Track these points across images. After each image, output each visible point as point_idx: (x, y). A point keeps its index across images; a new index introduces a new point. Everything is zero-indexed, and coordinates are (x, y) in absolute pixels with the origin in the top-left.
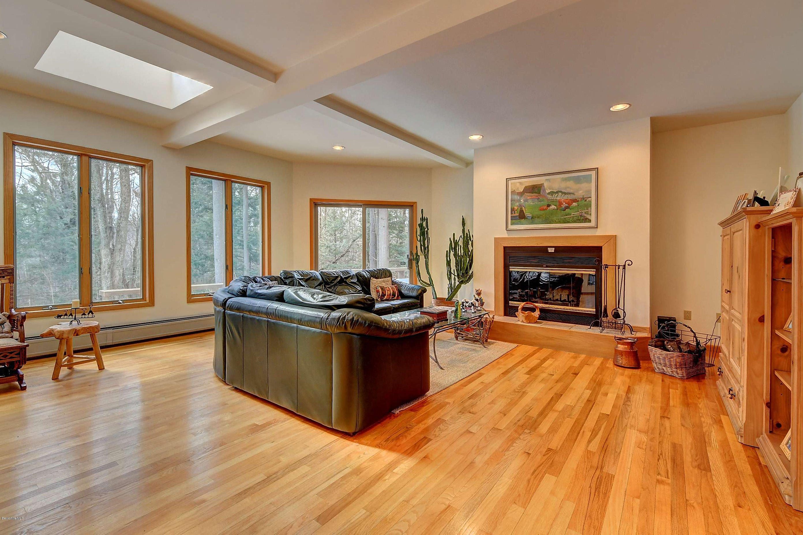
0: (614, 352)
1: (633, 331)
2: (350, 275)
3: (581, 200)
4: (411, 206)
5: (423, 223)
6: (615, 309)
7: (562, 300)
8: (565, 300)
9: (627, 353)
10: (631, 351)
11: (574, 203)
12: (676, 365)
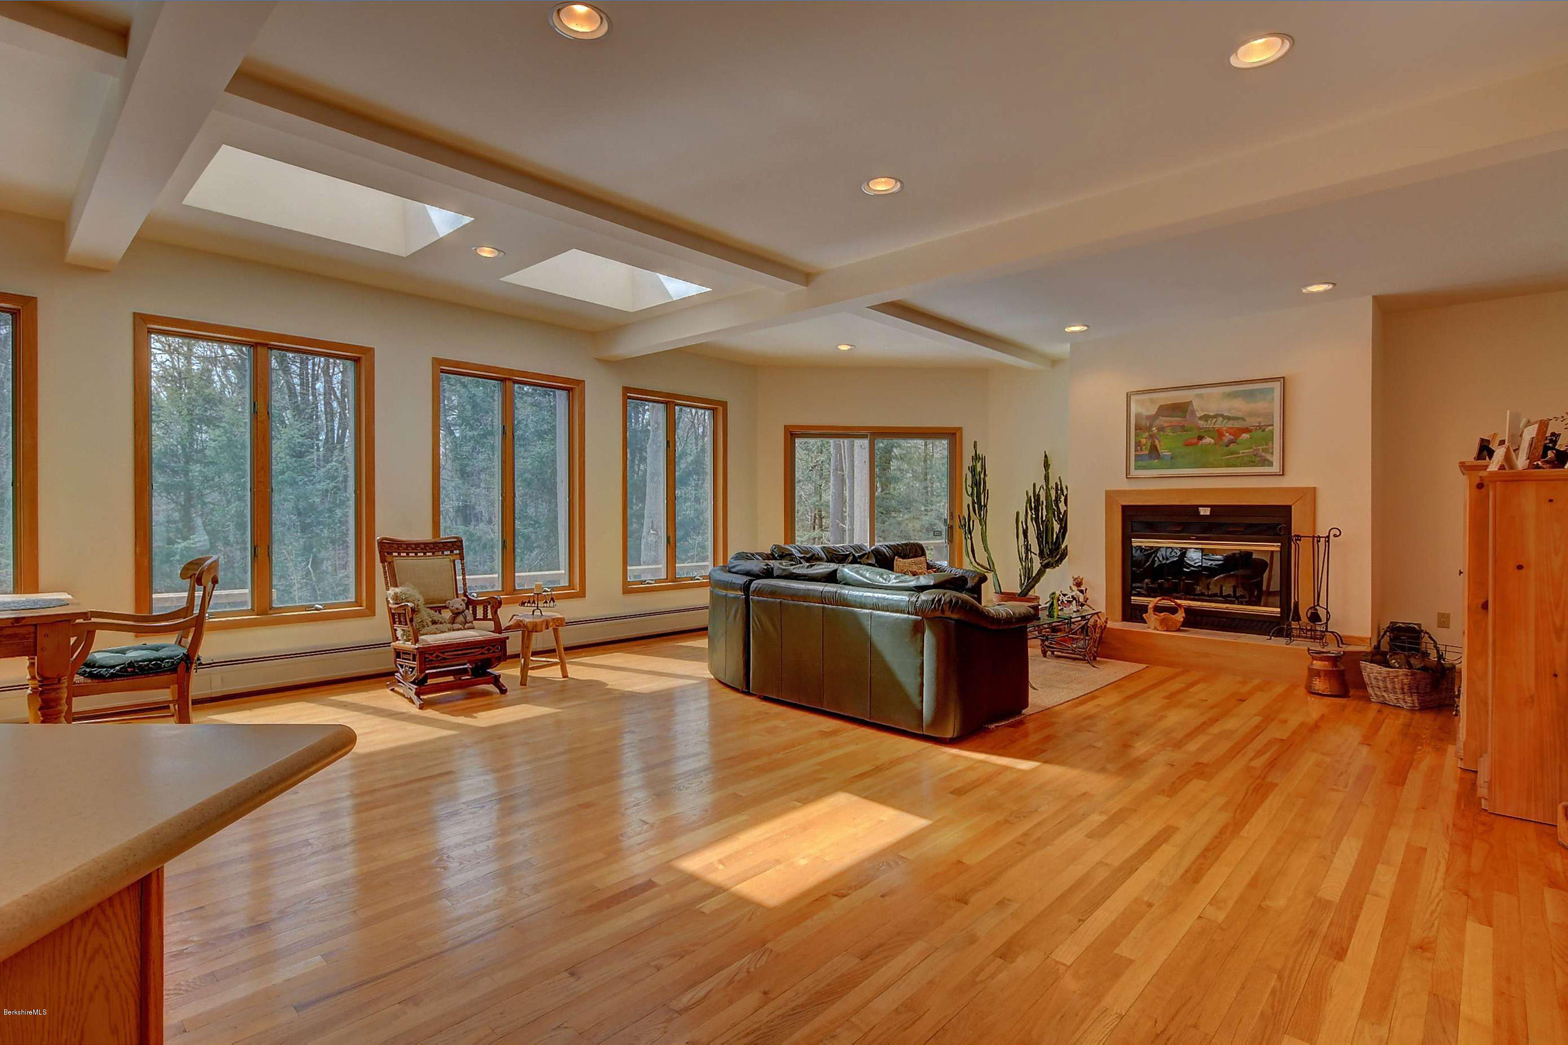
0: (1306, 671)
1: (1342, 643)
2: (864, 552)
3: (1256, 429)
4: (952, 435)
5: (976, 464)
6: (1311, 608)
7: (1224, 594)
8: (1229, 596)
9: (1328, 674)
10: (1333, 671)
11: (1243, 435)
12: (1403, 689)
